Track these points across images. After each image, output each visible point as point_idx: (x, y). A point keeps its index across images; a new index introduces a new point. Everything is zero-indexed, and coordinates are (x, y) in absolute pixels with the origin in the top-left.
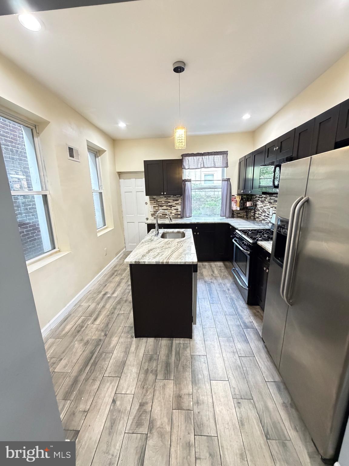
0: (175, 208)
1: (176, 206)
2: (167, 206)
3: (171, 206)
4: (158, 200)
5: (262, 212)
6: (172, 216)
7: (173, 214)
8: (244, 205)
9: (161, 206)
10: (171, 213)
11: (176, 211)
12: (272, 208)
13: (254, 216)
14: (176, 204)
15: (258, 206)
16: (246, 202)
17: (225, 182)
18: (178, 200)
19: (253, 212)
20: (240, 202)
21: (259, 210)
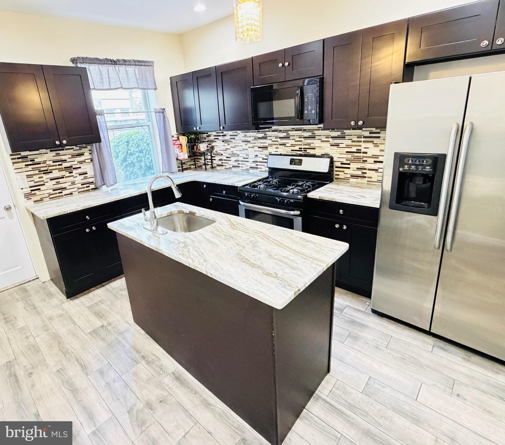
0: (79, 171)
1: (80, 168)
2: (60, 170)
5: (230, 156)
8: (193, 149)
9: (47, 172)
10: (73, 183)
11: (82, 177)
12: (253, 147)
13: (212, 165)
14: (81, 162)
15: (216, 149)
16: (195, 145)
17: (159, 114)
18: (83, 155)
19: (209, 157)
20: (186, 146)
21: (222, 154)
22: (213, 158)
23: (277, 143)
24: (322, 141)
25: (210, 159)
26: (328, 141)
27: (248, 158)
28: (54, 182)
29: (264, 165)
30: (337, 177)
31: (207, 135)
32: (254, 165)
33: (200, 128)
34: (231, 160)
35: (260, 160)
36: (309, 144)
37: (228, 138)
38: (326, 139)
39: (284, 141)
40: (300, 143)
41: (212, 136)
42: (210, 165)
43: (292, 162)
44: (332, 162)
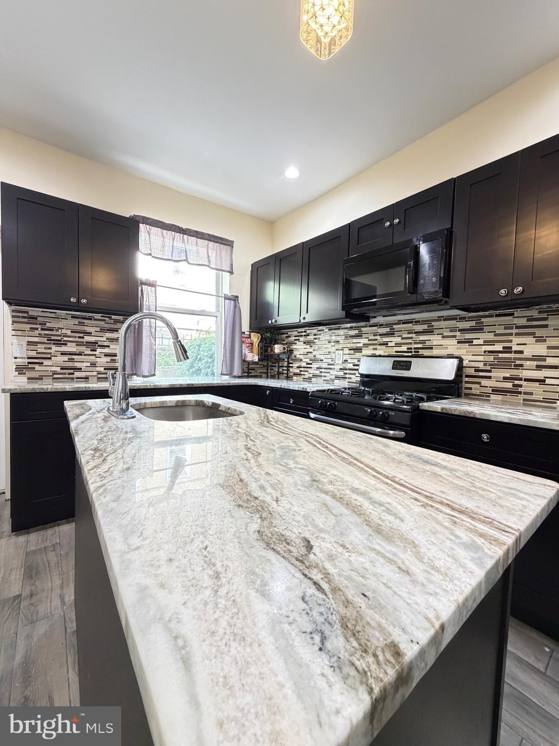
0: (106, 350)
1: (109, 346)
2: (79, 344)
3: (93, 346)
4: (48, 325)
5: (311, 362)
6: (95, 374)
7: (98, 369)
8: (267, 351)
9: (59, 343)
10: (93, 365)
11: (108, 359)
12: (342, 349)
13: (287, 374)
14: (112, 340)
15: (295, 353)
16: (270, 346)
17: (229, 301)
18: (118, 331)
19: (286, 364)
20: (258, 346)
21: (302, 360)
22: (291, 365)
23: (376, 342)
24: (443, 337)
25: (286, 367)
26: (455, 336)
27: (333, 365)
28: (66, 358)
29: (355, 374)
30: (468, 391)
31: (287, 335)
32: (341, 374)
33: (276, 321)
34: (311, 368)
35: (350, 366)
36: (423, 342)
37: (311, 337)
38: (451, 334)
39: (385, 339)
40: (410, 341)
41: (292, 337)
42: (285, 374)
43: (396, 366)
44: (460, 368)
